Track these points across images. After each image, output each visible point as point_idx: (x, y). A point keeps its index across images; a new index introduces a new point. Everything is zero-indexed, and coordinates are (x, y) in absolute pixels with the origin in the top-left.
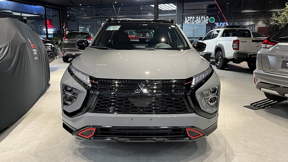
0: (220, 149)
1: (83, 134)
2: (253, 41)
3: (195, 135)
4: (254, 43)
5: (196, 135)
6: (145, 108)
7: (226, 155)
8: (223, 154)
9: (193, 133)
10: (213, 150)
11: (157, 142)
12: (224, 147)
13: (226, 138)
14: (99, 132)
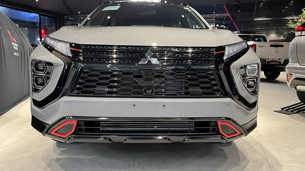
0: (259, 158)
1: (58, 131)
2: (271, 46)
3: (230, 133)
4: (272, 48)
5: (232, 132)
6: (154, 88)
7: (270, 166)
8: (266, 164)
9: (227, 129)
10: (249, 160)
11: (172, 143)
12: (264, 156)
13: (263, 145)
14: (83, 128)
